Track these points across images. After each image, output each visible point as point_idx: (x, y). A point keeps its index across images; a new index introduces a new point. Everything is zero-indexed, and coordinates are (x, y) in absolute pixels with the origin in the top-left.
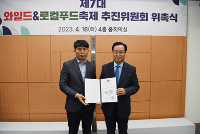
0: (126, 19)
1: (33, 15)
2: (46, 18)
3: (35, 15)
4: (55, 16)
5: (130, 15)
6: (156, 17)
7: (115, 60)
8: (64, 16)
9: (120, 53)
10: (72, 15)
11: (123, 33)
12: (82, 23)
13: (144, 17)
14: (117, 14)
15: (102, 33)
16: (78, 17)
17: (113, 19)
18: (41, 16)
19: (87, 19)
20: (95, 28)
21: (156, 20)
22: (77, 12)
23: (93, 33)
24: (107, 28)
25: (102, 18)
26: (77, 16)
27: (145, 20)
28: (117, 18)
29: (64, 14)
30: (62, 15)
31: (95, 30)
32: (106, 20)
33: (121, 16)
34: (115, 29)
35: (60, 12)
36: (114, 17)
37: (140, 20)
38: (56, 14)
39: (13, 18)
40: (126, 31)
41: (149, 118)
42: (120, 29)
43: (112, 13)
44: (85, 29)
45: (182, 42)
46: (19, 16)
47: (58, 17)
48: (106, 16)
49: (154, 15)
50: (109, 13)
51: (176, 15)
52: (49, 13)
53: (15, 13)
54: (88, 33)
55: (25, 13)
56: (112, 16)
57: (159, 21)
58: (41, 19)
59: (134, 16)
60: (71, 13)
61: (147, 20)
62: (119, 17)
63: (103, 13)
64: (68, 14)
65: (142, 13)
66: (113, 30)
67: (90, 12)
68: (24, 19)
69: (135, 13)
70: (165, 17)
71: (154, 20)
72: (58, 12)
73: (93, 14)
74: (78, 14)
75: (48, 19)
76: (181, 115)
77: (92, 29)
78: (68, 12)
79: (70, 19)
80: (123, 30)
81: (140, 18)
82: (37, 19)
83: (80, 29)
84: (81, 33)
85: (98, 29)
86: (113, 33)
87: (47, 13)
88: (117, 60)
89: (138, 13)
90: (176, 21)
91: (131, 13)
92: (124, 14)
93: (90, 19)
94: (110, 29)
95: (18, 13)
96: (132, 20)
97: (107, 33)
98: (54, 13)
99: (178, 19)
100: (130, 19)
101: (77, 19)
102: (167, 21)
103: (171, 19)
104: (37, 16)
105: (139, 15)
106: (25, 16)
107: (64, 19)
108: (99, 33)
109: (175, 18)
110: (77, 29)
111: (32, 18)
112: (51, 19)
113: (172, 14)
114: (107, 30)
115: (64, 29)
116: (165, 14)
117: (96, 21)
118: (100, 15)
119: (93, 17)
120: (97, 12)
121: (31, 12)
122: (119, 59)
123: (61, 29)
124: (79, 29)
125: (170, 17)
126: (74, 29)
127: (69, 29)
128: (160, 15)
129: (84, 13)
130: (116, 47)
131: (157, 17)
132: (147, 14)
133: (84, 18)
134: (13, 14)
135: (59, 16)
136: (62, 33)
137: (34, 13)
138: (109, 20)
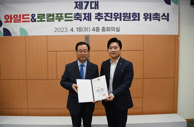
0: (118, 19)
1: (31, 18)
2: (43, 19)
3: (33, 18)
4: (51, 18)
5: (122, 15)
6: (147, 17)
7: (78, 59)
8: (59, 17)
9: (85, 52)
10: (67, 17)
11: (116, 33)
12: (76, 24)
13: (136, 17)
14: (109, 15)
16: (73, 19)
17: (106, 20)
18: (38, 18)
19: (81, 20)
20: (89, 28)
21: (148, 20)
22: (72, 14)
23: (87, 33)
24: (101, 28)
25: (95, 18)
26: (72, 17)
27: (137, 20)
28: (109, 19)
29: (59, 16)
30: (57, 16)
31: (89, 30)
33: (113, 16)
34: (108, 29)
35: (56, 14)
36: (107, 17)
38: (52, 16)
39: (13, 20)
40: (118, 30)
41: (142, 114)
42: (113, 29)
43: (105, 14)
44: (79, 29)
45: (174, 40)
46: (18, 18)
47: (53, 19)
48: (99, 17)
49: (146, 15)
50: (102, 14)
51: (168, 14)
52: (46, 15)
53: (14, 16)
54: (82, 33)
55: (23, 15)
56: (105, 17)
57: (150, 20)
58: (38, 21)
59: (126, 17)
60: (66, 14)
61: (139, 20)
62: (111, 18)
63: (96, 14)
64: (64, 15)
65: (134, 13)
66: (106, 30)
67: (84, 14)
68: (23, 21)
69: (127, 14)
70: (156, 16)
71: (146, 20)
72: (53, 14)
73: (87, 15)
74: (73, 16)
75: (45, 21)
76: (174, 111)
77: (86, 29)
79: (65, 20)
80: (116, 30)
82: (35, 21)
84: (76, 33)
85: (91, 29)
87: (44, 15)
88: (82, 59)
90: (168, 20)
91: (124, 14)
92: (116, 15)
93: (84, 20)
94: (103, 29)
95: (17, 16)
96: (124, 20)
97: (101, 33)
98: (50, 15)
99: (170, 18)
100: (122, 19)
102: (159, 20)
103: (162, 19)
104: (35, 18)
105: (131, 15)
106: (23, 18)
107: (59, 21)
109: (167, 17)
111: (30, 20)
112: (48, 21)
113: (164, 15)
114: (101, 30)
115: (59, 29)
116: (156, 14)
117: (90, 21)
118: (93, 16)
119: (87, 18)
120: (91, 13)
121: (29, 15)
123: (57, 30)
124: (73, 29)
125: (162, 17)
126: (69, 29)
127: (65, 30)
128: (152, 15)
129: (78, 14)
131: (149, 17)
132: (139, 14)
133: (78, 19)
134: (12, 17)
135: (55, 18)
136: (58, 34)
137: (32, 15)
138: (102, 21)
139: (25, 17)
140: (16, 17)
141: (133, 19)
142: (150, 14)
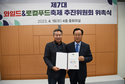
0: (80, 14)
1: (22, 13)
3: (23, 13)
5: (82, 11)
6: (98, 12)
7: (75, 41)
8: (41, 13)
9: (79, 35)
10: (46, 13)
11: (78, 23)
12: (52, 17)
13: (91, 12)
14: (74, 11)
15: (65, 23)
16: (50, 14)
18: (27, 13)
19: (55, 15)
21: (98, 14)
22: (49, 11)
23: (59, 23)
25: (65, 14)
27: (91, 14)
28: (74, 14)
31: (60, 21)
32: (67, 15)
33: (76, 12)
35: (39, 11)
36: (72, 13)
37: (88, 15)
38: (36, 12)
39: (10, 15)
40: (80, 21)
41: (96, 76)
42: (76, 20)
43: (71, 10)
44: (54, 21)
46: (13, 13)
47: (37, 14)
48: (67, 13)
50: (69, 11)
51: (111, 11)
52: (32, 11)
54: (56, 23)
56: (71, 12)
57: (100, 15)
58: (27, 15)
59: (85, 12)
60: (45, 11)
61: (93, 14)
63: (65, 11)
64: (44, 12)
65: (90, 10)
66: (72, 21)
67: (57, 10)
68: (16, 16)
69: (85, 11)
70: (104, 12)
71: (97, 15)
72: (37, 11)
73: (59, 11)
74: (50, 12)
75: (31, 15)
76: (115, 73)
78: (43, 11)
79: (45, 15)
80: (78, 21)
81: (88, 14)
82: (25, 15)
83: (51, 21)
84: (52, 23)
85: (62, 21)
86: (72, 23)
87: (31, 11)
88: (77, 40)
89: (87, 10)
90: (111, 15)
91: (83, 11)
92: (78, 11)
93: (57, 14)
94: (70, 21)
97: (68, 23)
100: (82, 14)
101: (49, 15)
102: (105, 15)
103: (107, 14)
104: (24, 13)
105: (88, 11)
108: (63, 23)
109: (110, 13)
110: (50, 21)
112: (33, 15)
113: (108, 11)
114: (68, 21)
115: (41, 21)
116: (103, 11)
117: (61, 16)
118: (63, 12)
119: (59, 13)
120: (62, 10)
121: (20, 11)
122: (78, 39)
123: (39, 21)
125: (107, 12)
126: (48, 21)
127: (45, 21)
129: (53, 11)
130: (76, 32)
132: (93, 10)
133: (53, 14)
134: (9, 13)
136: (40, 24)
137: (23, 11)
138: (69, 15)
139: (18, 12)
140: (11, 12)
141: (89, 14)
142: (100, 11)
